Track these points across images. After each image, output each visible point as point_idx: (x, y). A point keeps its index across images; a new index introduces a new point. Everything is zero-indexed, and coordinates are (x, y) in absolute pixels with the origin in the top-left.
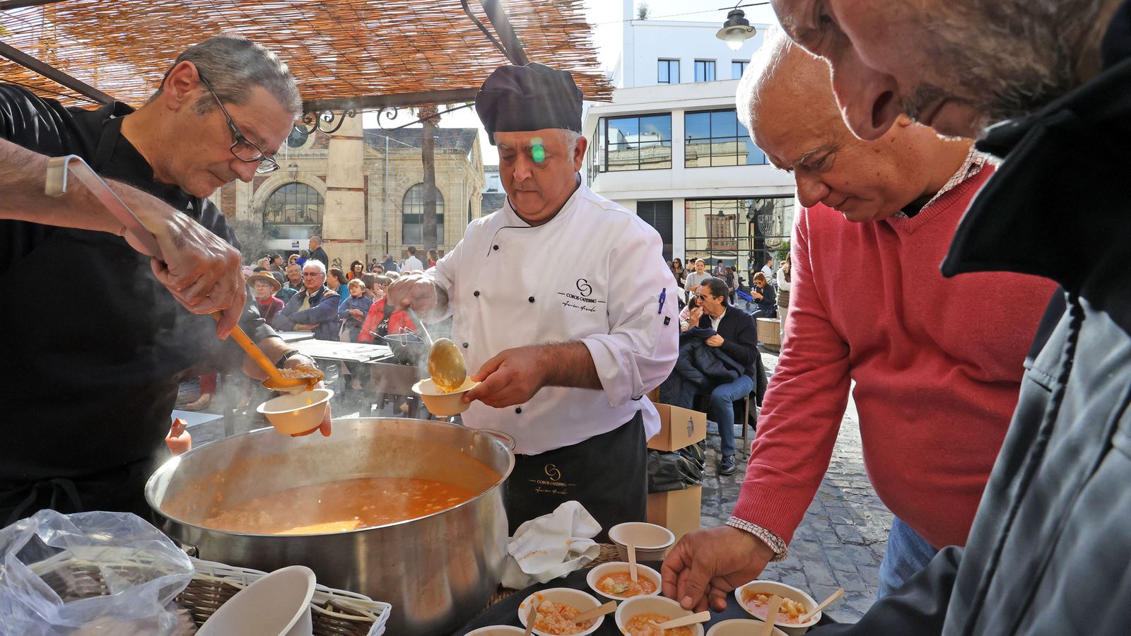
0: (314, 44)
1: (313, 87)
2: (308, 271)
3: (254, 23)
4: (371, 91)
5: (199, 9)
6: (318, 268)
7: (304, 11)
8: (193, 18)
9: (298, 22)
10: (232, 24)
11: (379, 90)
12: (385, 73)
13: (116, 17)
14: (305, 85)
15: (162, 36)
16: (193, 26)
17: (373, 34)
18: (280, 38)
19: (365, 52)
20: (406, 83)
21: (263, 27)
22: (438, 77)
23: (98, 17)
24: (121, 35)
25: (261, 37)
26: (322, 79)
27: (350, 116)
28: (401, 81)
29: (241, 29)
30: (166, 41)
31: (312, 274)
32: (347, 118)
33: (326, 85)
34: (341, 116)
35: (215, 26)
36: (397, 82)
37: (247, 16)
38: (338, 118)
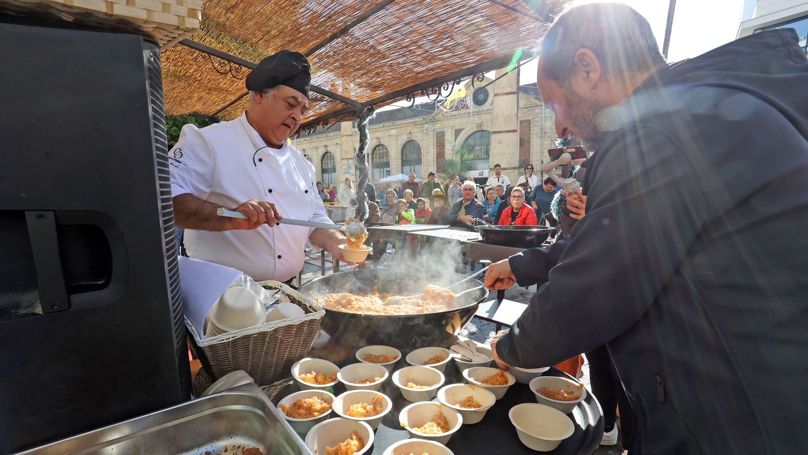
0: (423, 44)
1: (432, 69)
3: (391, 40)
4: (467, 64)
5: (364, 40)
6: (473, 186)
7: (411, 25)
8: (363, 45)
9: (411, 33)
10: (381, 43)
11: (470, 63)
12: (470, 51)
13: (333, 55)
14: (427, 69)
15: (353, 60)
16: (364, 50)
17: (453, 28)
18: (405, 45)
19: (453, 41)
20: (484, 54)
21: (396, 41)
22: (503, 45)
23: (327, 57)
24: (337, 64)
25: (396, 47)
26: (436, 64)
28: (481, 54)
29: (385, 45)
30: (356, 62)
32: (455, 85)
33: (439, 67)
35: (372, 47)
36: (478, 55)
37: (386, 37)
38: (450, 86)
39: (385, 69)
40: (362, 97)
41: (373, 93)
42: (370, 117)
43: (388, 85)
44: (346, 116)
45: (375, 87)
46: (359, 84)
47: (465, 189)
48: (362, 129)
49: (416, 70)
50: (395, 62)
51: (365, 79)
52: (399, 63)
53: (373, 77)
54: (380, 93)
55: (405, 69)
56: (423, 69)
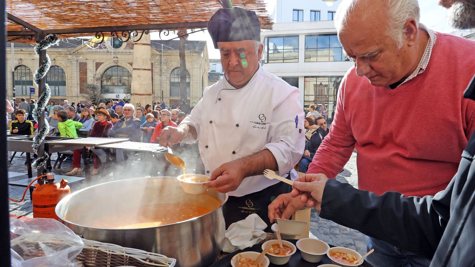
1: (127, 18)
2: (127, 109)
4: (156, 21)
6: (131, 108)
11: (160, 21)
12: (163, 13)
14: (123, 17)
19: (153, 2)
20: (173, 18)
22: (189, 15)
26: (132, 15)
27: (146, 33)
28: (171, 17)
31: (129, 110)
32: (144, 34)
33: (134, 18)
34: (141, 34)
36: (169, 17)
38: (140, 34)
39: (82, 7)
40: (45, 25)
41: (59, 24)
42: (51, 44)
43: (80, 21)
44: (21, 38)
45: (64, 20)
46: (47, 13)
47: (125, 110)
48: (42, 53)
49: (112, 15)
50: (94, 4)
51: (56, 10)
52: (98, 6)
53: (66, 11)
54: (68, 26)
55: (103, 12)
56: (120, 16)
